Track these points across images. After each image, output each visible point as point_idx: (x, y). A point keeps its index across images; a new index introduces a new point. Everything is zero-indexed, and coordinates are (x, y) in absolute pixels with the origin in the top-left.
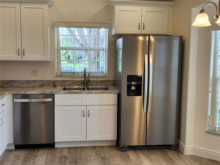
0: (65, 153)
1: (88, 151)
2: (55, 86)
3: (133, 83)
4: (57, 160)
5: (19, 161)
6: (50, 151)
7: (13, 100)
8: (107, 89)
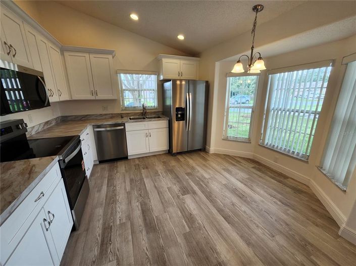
0: (137, 162)
1: (152, 159)
2: (122, 117)
3: (179, 113)
4: (133, 168)
5: (106, 172)
6: (126, 162)
7: (94, 130)
8: (159, 117)
